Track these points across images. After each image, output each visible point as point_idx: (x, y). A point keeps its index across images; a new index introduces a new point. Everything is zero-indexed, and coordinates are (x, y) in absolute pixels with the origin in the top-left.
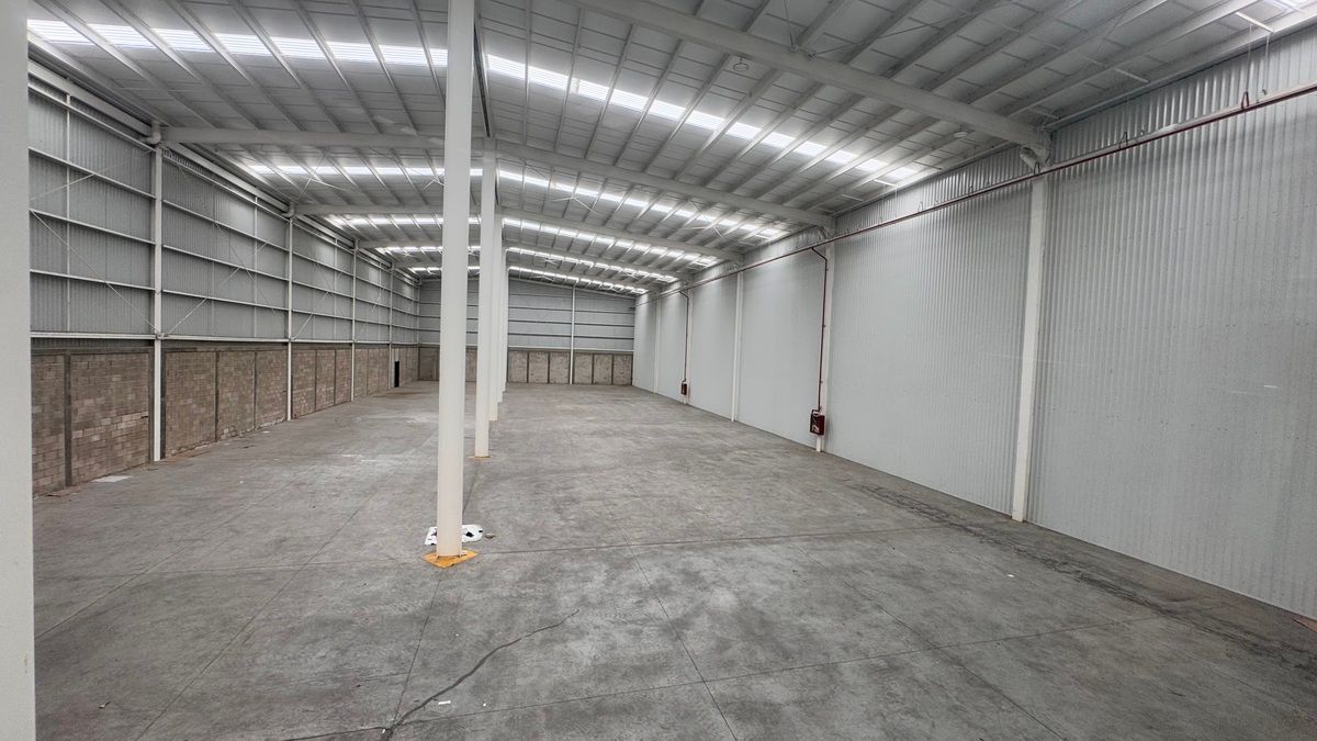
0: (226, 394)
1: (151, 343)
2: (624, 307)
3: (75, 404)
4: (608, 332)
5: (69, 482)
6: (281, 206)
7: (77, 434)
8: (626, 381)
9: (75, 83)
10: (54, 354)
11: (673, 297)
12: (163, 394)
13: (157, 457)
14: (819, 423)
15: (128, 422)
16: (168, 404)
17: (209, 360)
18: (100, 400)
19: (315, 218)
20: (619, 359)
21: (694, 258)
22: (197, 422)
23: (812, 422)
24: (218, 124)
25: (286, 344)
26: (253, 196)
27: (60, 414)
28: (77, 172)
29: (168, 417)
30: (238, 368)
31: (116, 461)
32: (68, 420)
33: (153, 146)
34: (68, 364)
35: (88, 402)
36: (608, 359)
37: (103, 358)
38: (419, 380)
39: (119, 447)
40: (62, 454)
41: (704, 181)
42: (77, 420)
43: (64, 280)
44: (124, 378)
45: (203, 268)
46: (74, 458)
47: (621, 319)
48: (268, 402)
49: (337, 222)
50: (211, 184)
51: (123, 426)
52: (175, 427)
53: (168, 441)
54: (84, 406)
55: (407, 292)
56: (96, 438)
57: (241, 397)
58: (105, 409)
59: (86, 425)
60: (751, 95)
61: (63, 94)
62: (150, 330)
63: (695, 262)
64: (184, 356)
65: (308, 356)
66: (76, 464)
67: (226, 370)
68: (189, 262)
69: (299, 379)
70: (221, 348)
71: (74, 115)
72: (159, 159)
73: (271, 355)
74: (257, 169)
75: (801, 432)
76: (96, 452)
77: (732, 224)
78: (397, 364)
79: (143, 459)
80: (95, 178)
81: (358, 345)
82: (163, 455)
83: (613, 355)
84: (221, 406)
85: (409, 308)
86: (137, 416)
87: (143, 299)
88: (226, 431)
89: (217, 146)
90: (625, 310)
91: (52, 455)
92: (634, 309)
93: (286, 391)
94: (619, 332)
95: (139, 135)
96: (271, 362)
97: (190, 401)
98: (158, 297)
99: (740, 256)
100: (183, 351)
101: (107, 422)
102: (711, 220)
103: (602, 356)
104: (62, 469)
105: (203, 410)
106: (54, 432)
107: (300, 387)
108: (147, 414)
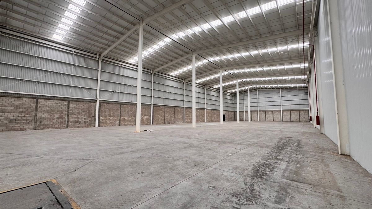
0: (167, 115)
1: (151, 105)
6: (181, 80)
12: (153, 113)
13: (152, 124)
15: (146, 117)
16: (154, 115)
17: (163, 109)
20: (302, 112)
22: (160, 119)
25: (183, 107)
26: (174, 79)
27: (135, 114)
29: (154, 117)
30: (170, 111)
33: (152, 73)
36: (297, 113)
38: (234, 120)
40: (135, 120)
43: (136, 94)
44: (146, 110)
45: (163, 92)
48: (178, 118)
51: (145, 117)
53: (154, 122)
55: (228, 97)
57: (171, 116)
58: (142, 114)
62: (151, 103)
67: (167, 111)
69: (187, 115)
70: (166, 107)
74: (173, 74)
78: (224, 115)
79: (149, 123)
81: (207, 109)
83: (300, 111)
84: (166, 117)
85: (230, 102)
86: (147, 116)
87: (149, 98)
88: (167, 122)
90: (304, 93)
91: (133, 120)
95: (150, 72)
96: (179, 110)
97: (159, 115)
100: (157, 106)
105: (161, 117)
108: (150, 116)
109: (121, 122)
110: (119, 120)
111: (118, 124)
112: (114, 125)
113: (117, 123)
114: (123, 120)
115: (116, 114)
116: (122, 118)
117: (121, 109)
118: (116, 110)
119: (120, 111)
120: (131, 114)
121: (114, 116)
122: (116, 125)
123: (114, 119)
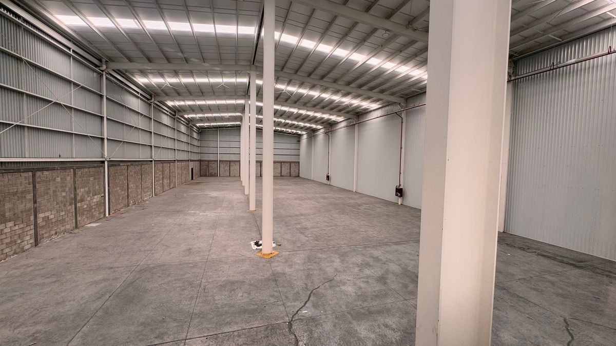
0: (131, 185)
1: (103, 162)
2: (295, 140)
3: (78, 191)
4: (288, 152)
5: (76, 227)
6: (148, 97)
7: (79, 205)
8: (297, 175)
9: (74, 44)
10: (70, 168)
11: (321, 134)
12: (109, 186)
13: (107, 215)
14: (400, 192)
15: (97, 199)
16: (110, 190)
17: (124, 170)
18: (86, 189)
19: (161, 102)
20: (293, 165)
21: (334, 118)
22: (121, 198)
23: (396, 192)
24: (130, 60)
25: (152, 161)
26: (138, 93)
27: (72, 196)
28: (76, 85)
29: (111, 196)
30: (135, 173)
31: (92, 216)
32: (75, 199)
33: (102, 71)
34: (75, 173)
35: (82, 190)
36: (288, 165)
37: (87, 170)
38: (200, 176)
39: (93, 210)
40: (74, 214)
41: (349, 84)
42: (79, 198)
43: (71, 134)
44: (95, 179)
45: (121, 126)
46: (78, 216)
47: (294, 146)
48: (146, 188)
49: (170, 103)
50: (122, 88)
51: (95, 200)
52: (113, 200)
53: (111, 207)
54: (81, 191)
55: (195, 135)
56: (85, 206)
57: (137, 186)
58: (88, 193)
59: (82, 201)
60: (382, 46)
61: (69, 49)
62: (102, 157)
63: (334, 119)
64: (116, 168)
65: (160, 166)
66: (79, 218)
67: (131, 174)
68: (117, 125)
69: (157, 177)
70: (129, 164)
71: (74, 59)
72: (104, 77)
73: (147, 166)
74: (141, 80)
75: (391, 196)
76: (85, 213)
77: (356, 102)
78: (192, 169)
79: (102, 216)
80: (83, 88)
81: (178, 161)
82: (109, 214)
83: (290, 163)
84: (130, 190)
85: (196, 143)
86: (99, 196)
87: (99, 142)
88: (131, 202)
89: (126, 71)
90: (296, 141)
91: (70, 215)
92: (299, 141)
93: (152, 183)
94: (293, 152)
95: (96, 66)
96: (146, 170)
97: (118, 188)
98: (106, 141)
99: (357, 116)
100: (115, 165)
101: (89, 199)
102: (347, 100)
103: (285, 164)
104: (74, 221)
105: (123, 192)
106: (71, 204)
107: (157, 181)
108: (103, 195)
109: (41, 232)
110: (32, 227)
111: (32, 241)
112: (18, 250)
113: (29, 240)
114: (44, 224)
115: (21, 207)
116: (41, 216)
117: (34, 187)
118: (23, 192)
119: (35, 196)
120: (64, 197)
121: (15, 219)
122: (26, 247)
123: (17, 227)
